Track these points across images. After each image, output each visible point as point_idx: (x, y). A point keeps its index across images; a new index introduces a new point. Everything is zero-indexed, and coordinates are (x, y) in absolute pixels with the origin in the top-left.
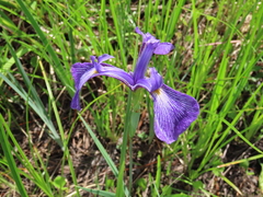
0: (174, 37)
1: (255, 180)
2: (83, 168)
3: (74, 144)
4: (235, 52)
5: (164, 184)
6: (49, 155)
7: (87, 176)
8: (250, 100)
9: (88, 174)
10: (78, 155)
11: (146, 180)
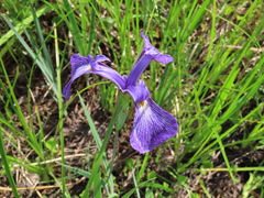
0: (199, 28)
1: (239, 187)
2: (79, 134)
3: (76, 109)
4: (254, 59)
5: (151, 169)
6: (50, 114)
7: (81, 143)
8: (255, 110)
9: (83, 141)
10: (78, 121)
11: (134, 161)
